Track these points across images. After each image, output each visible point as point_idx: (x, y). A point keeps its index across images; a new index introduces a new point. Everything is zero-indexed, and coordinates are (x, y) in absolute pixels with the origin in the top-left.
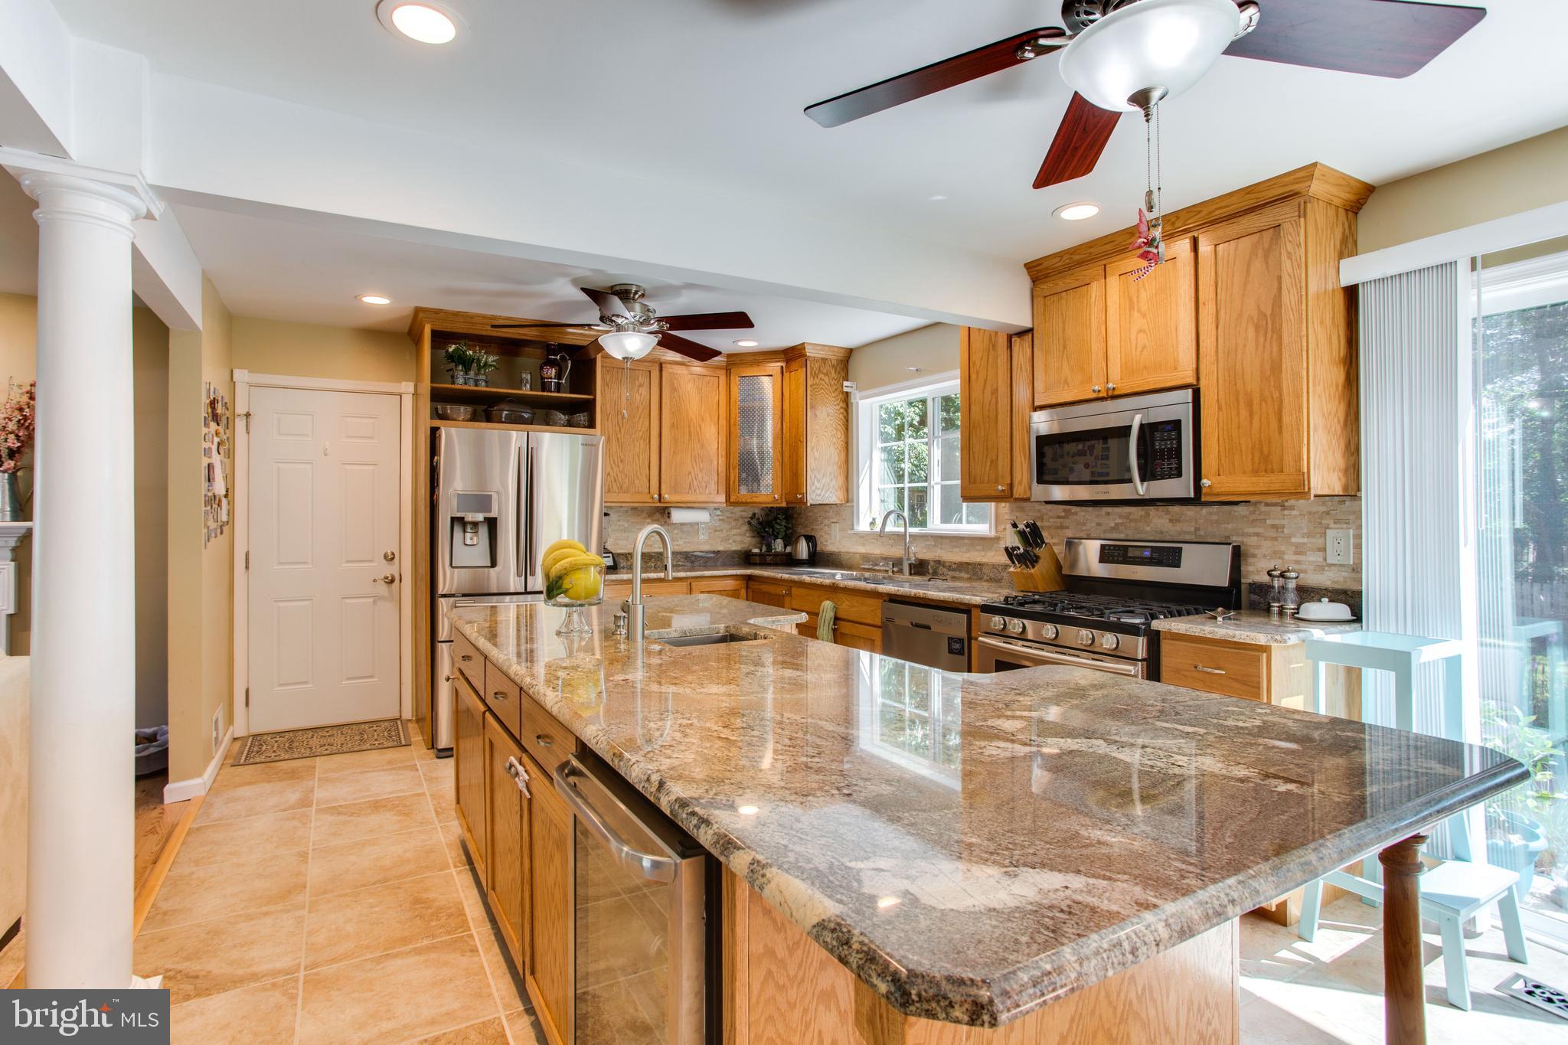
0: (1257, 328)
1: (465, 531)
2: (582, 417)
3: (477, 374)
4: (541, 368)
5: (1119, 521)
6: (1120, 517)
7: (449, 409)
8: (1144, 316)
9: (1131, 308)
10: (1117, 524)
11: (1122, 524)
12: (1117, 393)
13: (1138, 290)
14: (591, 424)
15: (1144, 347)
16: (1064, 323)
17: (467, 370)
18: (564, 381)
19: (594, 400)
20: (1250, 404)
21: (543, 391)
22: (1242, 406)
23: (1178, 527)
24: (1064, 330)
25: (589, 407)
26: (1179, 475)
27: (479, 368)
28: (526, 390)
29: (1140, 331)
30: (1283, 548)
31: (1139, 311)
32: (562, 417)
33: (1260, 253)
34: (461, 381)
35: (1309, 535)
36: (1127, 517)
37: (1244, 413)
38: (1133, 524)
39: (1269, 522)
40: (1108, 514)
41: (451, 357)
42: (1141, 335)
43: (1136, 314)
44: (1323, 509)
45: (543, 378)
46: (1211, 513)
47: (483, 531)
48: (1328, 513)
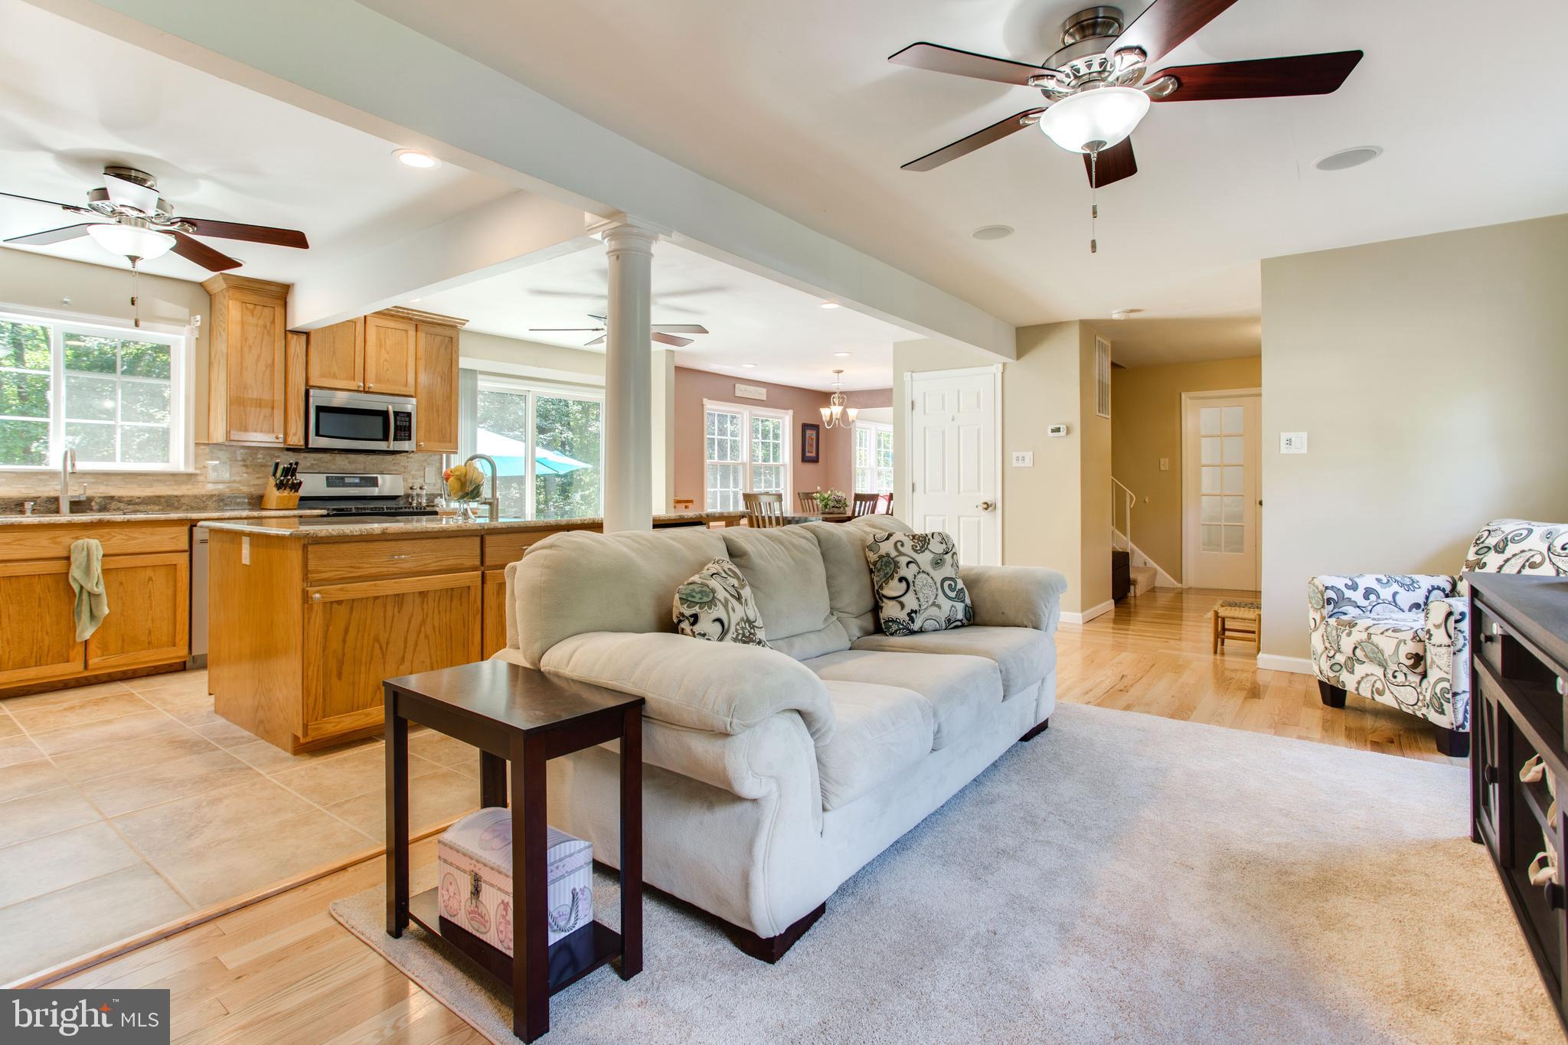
0: (442, 378)
5: (313, 462)
6: (314, 460)
8: (388, 353)
9: (381, 346)
10: (312, 464)
11: (316, 464)
12: (371, 390)
13: (385, 339)
15: (388, 370)
16: (334, 338)
20: (438, 411)
22: (435, 411)
23: (354, 466)
24: (334, 342)
26: (410, 439)
29: (385, 360)
30: (407, 477)
31: (385, 349)
33: (444, 346)
35: (418, 470)
36: (320, 460)
37: (435, 415)
38: (324, 465)
39: (402, 464)
40: (305, 458)
42: (385, 363)
43: (383, 351)
44: (423, 459)
46: (373, 459)
48: (426, 460)
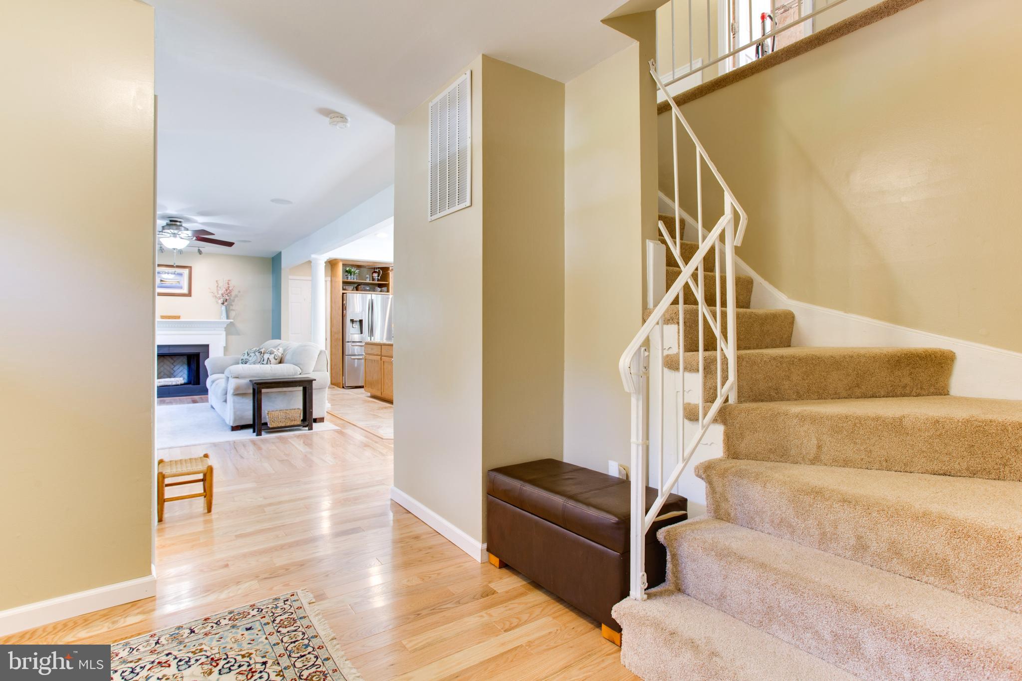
1: (353, 324)
2: (385, 289)
3: (354, 276)
4: (372, 274)
7: (347, 287)
14: (388, 291)
17: (351, 275)
18: (379, 278)
19: (389, 284)
21: (373, 281)
25: (387, 286)
27: (354, 274)
28: (368, 281)
32: (379, 289)
34: (349, 278)
41: (347, 271)
45: (373, 277)
47: (358, 323)
